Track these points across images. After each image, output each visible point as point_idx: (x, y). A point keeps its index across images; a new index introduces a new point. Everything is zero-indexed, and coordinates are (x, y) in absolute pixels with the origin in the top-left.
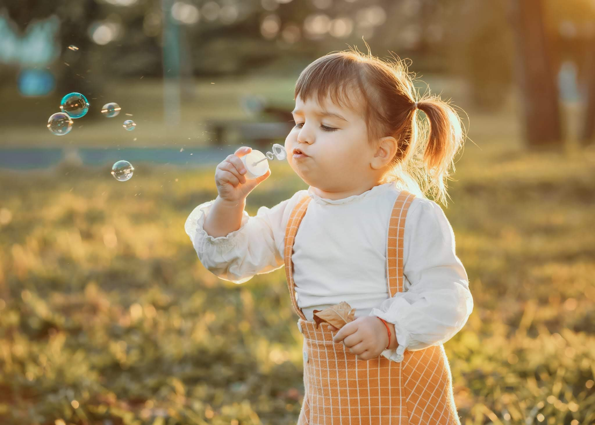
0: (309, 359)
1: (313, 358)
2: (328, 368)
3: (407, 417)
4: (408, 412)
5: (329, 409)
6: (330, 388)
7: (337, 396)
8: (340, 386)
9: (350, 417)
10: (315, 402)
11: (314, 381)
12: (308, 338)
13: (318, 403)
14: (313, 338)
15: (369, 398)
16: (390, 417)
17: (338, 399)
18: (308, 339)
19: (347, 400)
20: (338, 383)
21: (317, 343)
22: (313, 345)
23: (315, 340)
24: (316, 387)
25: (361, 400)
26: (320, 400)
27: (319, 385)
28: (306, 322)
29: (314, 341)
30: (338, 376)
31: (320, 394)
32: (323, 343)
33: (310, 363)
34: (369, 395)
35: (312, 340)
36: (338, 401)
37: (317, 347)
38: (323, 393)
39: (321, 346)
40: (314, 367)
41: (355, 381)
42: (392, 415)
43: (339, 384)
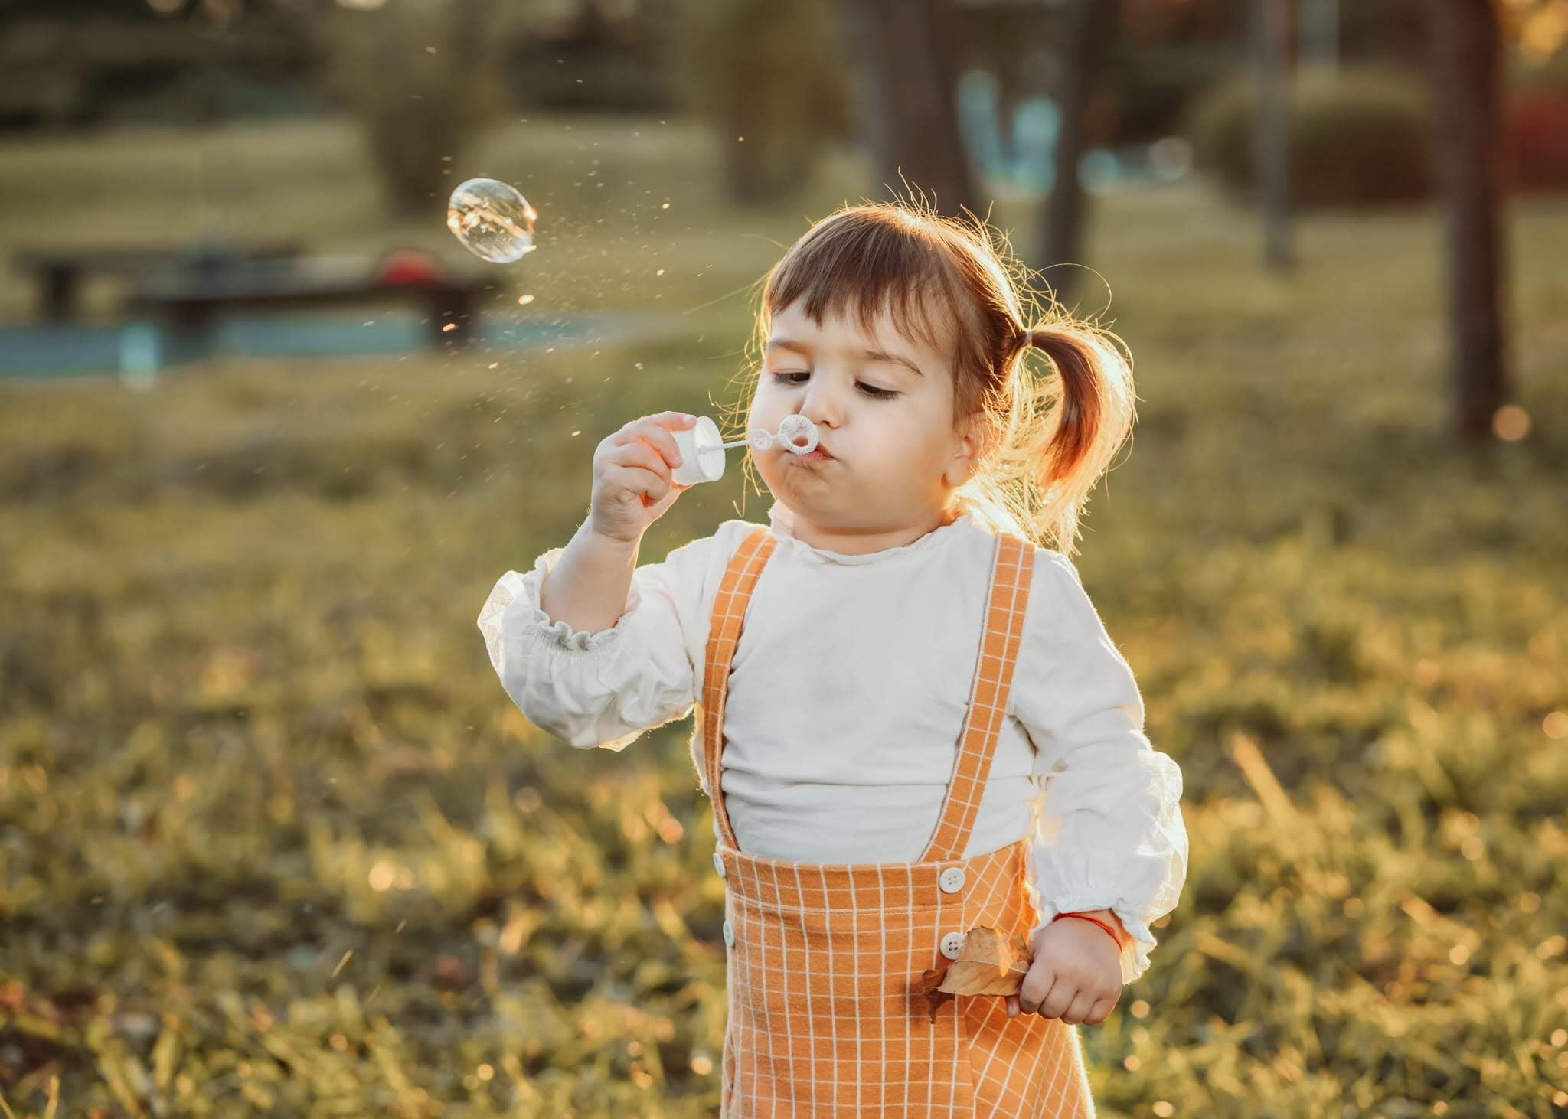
0: (735, 940)
1: (746, 942)
2: (785, 967)
3: (971, 1085)
4: (972, 1072)
5: (785, 1062)
6: (788, 1015)
7: (807, 1033)
8: (813, 1010)
9: (835, 1083)
10: (747, 1044)
11: (747, 994)
12: (739, 893)
13: (755, 1048)
14: (751, 894)
15: (883, 1040)
16: (930, 1083)
17: (809, 1040)
18: (737, 895)
19: (831, 1042)
20: (809, 1004)
21: (760, 907)
22: (749, 910)
23: (756, 899)
24: (751, 1008)
25: (863, 1044)
26: (763, 1040)
27: (760, 1006)
28: (737, 854)
29: (754, 901)
30: (811, 988)
31: (761, 1025)
32: (777, 909)
33: (737, 951)
34: (883, 1033)
35: (748, 899)
36: (809, 1045)
37: (759, 917)
38: (771, 1026)
39: (771, 916)
40: (747, 963)
41: (853, 1002)
42: (934, 1079)
43: (812, 1006)
